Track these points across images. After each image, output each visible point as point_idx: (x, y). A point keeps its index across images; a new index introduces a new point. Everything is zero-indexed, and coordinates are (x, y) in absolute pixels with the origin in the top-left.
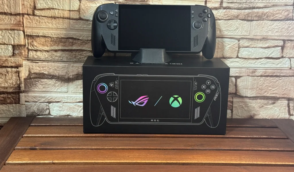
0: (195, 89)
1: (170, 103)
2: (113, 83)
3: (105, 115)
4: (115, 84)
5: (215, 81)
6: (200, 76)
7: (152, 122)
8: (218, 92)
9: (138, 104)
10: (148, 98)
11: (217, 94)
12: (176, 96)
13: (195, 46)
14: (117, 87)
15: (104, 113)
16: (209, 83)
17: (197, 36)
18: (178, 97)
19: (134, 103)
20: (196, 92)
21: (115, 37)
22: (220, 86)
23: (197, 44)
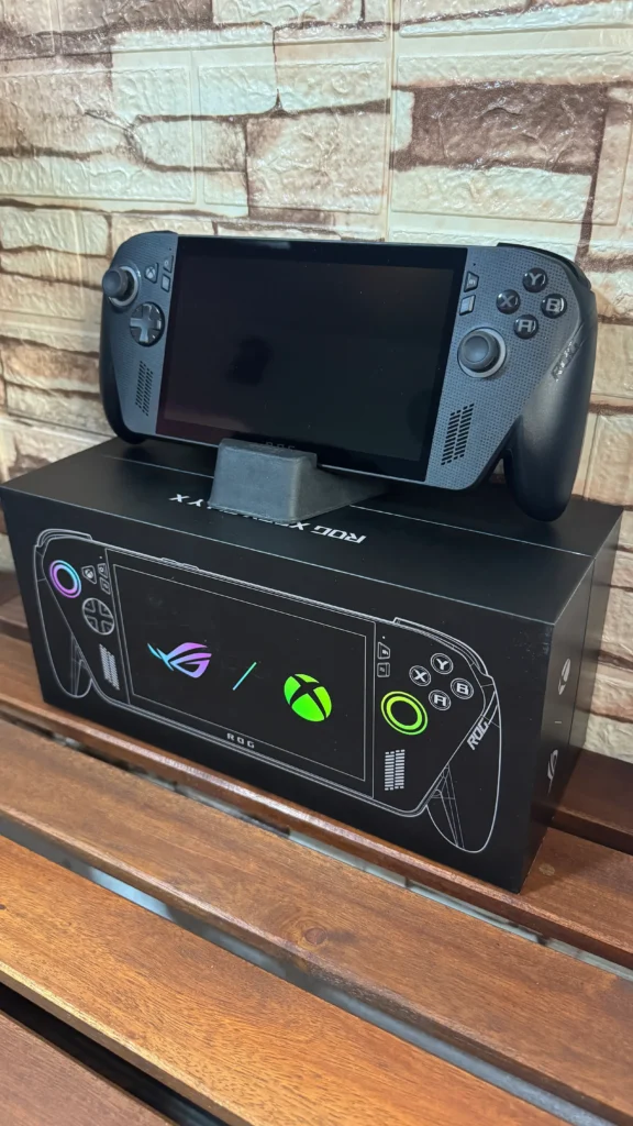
0: (384, 673)
1: (288, 698)
2: (91, 569)
3: (88, 668)
4: (98, 576)
5: (474, 667)
6: (402, 623)
7: (230, 740)
8: (489, 715)
9: (180, 665)
10: (209, 655)
11: (484, 727)
12: (308, 679)
13: (447, 458)
14: (106, 587)
15: (83, 661)
16: (442, 665)
17: (468, 411)
18: (314, 686)
19: (166, 658)
20: (384, 687)
21: (150, 374)
22: (496, 692)
23: (461, 452)
